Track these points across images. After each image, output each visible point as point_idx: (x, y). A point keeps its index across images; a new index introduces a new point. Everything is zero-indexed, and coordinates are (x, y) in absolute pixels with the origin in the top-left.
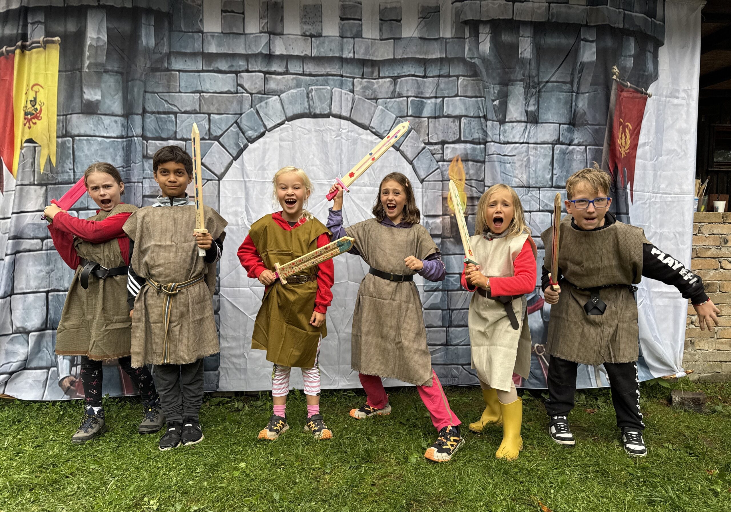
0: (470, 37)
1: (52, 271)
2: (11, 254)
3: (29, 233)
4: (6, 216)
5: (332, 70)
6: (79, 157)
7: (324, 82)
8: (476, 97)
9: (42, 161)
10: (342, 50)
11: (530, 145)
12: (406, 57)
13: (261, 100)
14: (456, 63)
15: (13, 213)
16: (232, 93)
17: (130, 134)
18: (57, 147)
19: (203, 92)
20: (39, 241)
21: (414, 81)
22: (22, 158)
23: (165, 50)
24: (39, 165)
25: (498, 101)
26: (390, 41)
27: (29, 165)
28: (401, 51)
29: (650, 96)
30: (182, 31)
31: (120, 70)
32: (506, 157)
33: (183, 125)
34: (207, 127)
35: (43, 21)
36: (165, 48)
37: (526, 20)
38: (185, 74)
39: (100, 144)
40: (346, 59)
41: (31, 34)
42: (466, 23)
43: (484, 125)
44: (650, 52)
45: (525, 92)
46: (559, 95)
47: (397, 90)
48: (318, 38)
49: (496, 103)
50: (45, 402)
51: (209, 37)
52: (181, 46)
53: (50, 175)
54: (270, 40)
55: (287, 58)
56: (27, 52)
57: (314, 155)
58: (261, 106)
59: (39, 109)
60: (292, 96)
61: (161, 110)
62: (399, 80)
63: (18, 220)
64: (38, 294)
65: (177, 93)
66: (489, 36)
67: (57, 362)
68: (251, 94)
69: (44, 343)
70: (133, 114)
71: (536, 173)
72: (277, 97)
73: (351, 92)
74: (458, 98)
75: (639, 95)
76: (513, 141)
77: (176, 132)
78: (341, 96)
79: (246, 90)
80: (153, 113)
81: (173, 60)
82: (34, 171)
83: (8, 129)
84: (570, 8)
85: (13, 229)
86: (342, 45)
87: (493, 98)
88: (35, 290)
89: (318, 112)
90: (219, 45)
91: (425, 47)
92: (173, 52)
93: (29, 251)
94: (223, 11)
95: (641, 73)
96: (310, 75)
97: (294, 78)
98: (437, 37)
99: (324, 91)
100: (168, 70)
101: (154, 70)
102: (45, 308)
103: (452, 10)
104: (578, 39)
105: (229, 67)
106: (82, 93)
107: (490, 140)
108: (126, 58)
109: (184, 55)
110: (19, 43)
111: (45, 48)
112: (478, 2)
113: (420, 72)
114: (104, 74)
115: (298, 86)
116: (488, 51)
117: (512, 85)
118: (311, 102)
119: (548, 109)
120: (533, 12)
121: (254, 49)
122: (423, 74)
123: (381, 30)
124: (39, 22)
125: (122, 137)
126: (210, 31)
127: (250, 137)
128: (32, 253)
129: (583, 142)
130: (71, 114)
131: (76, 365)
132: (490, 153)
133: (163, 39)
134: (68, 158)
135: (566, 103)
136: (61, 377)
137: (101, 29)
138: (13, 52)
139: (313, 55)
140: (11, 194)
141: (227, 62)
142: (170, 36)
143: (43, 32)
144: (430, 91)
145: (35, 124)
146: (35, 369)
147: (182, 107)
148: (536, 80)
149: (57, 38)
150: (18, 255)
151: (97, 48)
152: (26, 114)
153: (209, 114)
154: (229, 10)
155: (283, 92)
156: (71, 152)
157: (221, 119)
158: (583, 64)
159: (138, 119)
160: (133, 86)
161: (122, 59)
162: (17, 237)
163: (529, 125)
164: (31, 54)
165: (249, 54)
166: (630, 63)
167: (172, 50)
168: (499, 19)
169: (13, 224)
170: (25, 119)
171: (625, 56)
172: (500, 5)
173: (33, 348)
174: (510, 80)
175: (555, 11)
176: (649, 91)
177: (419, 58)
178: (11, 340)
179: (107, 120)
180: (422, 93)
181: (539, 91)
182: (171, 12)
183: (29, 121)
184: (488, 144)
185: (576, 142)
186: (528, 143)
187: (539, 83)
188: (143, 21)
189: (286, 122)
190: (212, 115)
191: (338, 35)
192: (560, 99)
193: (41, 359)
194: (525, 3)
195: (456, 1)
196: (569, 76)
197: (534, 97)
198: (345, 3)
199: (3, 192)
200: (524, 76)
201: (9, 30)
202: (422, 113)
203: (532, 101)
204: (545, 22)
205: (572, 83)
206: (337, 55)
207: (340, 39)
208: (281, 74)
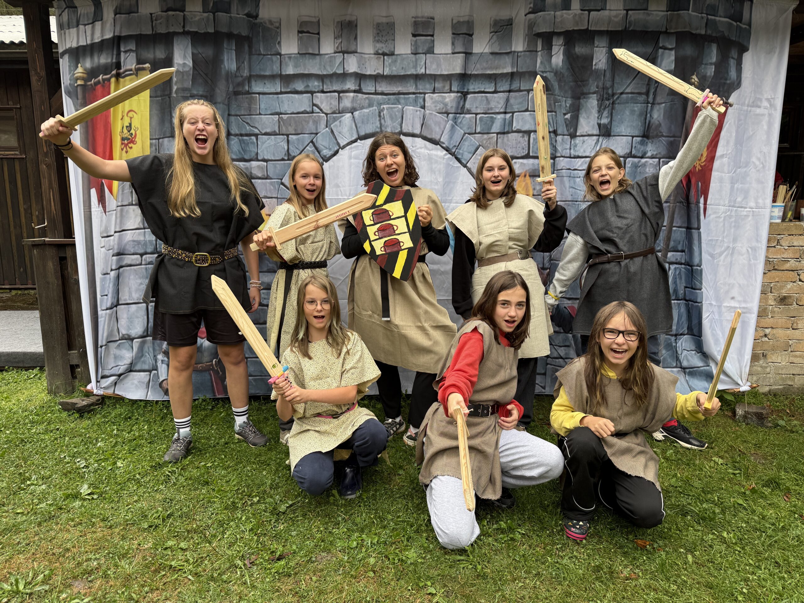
0: (542, 50)
2: (116, 269)
3: (130, 249)
4: (109, 234)
5: (404, 90)
7: (396, 101)
10: (414, 67)
12: (476, 73)
13: (335, 119)
14: (527, 77)
15: (115, 232)
16: (308, 113)
19: (281, 114)
20: (139, 256)
21: (484, 98)
23: (246, 73)
25: (569, 115)
26: (462, 55)
28: (472, 67)
29: (732, 106)
30: (261, 54)
31: (205, 94)
32: (575, 172)
33: (264, 146)
34: (286, 147)
35: (134, 49)
36: (246, 70)
37: (602, 29)
38: (265, 96)
40: (418, 75)
41: (124, 62)
42: (539, 35)
43: (554, 140)
44: (733, 58)
45: (598, 104)
46: (634, 107)
47: (467, 106)
48: (390, 57)
49: (568, 116)
50: (148, 401)
51: (287, 59)
52: (260, 69)
54: (344, 59)
55: (360, 77)
56: (121, 80)
58: (336, 126)
59: (134, 134)
60: (364, 115)
61: (243, 132)
62: (468, 96)
63: (120, 238)
64: (139, 305)
65: (257, 115)
66: (562, 48)
67: (157, 366)
68: (326, 114)
69: (146, 349)
72: (351, 114)
73: (422, 108)
74: (528, 113)
76: (584, 155)
77: (257, 154)
78: (412, 114)
79: (321, 110)
80: (236, 135)
81: (253, 83)
83: (107, 154)
84: (649, 15)
85: (116, 247)
86: (415, 62)
87: (565, 112)
88: (137, 302)
90: (296, 66)
91: (496, 62)
92: (254, 76)
93: (130, 265)
94: (299, 32)
95: (723, 81)
96: (383, 94)
97: (367, 98)
98: (509, 51)
99: (396, 109)
100: (248, 93)
101: (236, 93)
102: (146, 317)
103: (525, 22)
104: (656, 48)
105: (305, 87)
107: (559, 155)
108: (209, 81)
109: (262, 78)
110: (114, 72)
111: (137, 75)
112: (553, 13)
113: (489, 88)
115: (371, 105)
117: (584, 98)
118: (382, 121)
119: (621, 121)
120: (610, 21)
121: (329, 70)
122: (493, 90)
123: (453, 44)
124: (131, 51)
126: (287, 53)
127: (325, 156)
128: (132, 267)
129: (656, 155)
130: (163, 138)
132: (559, 168)
133: (243, 62)
135: (640, 115)
136: (161, 379)
137: (187, 55)
138: (109, 80)
139: (385, 74)
140: (113, 214)
141: (303, 82)
142: (250, 59)
143: (134, 61)
144: (500, 106)
145: (131, 148)
146: (140, 371)
147: (263, 129)
148: (610, 91)
149: (147, 65)
150: (121, 270)
151: (183, 73)
152: (123, 139)
153: (288, 135)
154: (305, 30)
155: (355, 110)
157: (298, 139)
161: (206, 82)
162: (119, 254)
163: (601, 139)
164: (125, 81)
165: (324, 75)
166: (711, 70)
167: (252, 73)
168: (573, 30)
169: (116, 242)
170: (122, 144)
171: (706, 64)
172: (576, 15)
173: (137, 353)
174: (582, 94)
175: (632, 19)
176: (730, 101)
177: (489, 74)
178: (119, 346)
180: (492, 109)
182: (251, 35)
183: (126, 145)
184: (557, 159)
185: (649, 154)
187: (613, 95)
188: (225, 46)
189: (358, 141)
190: (290, 136)
191: (410, 52)
192: (634, 111)
193: (144, 362)
194: (602, 12)
195: (529, 13)
196: (645, 86)
197: (607, 109)
198: (417, 19)
199: (105, 212)
200: (597, 88)
201: (104, 59)
202: (491, 129)
203: (605, 114)
204: (622, 31)
205: (647, 94)
206: (409, 73)
207: (412, 56)
208: (354, 92)
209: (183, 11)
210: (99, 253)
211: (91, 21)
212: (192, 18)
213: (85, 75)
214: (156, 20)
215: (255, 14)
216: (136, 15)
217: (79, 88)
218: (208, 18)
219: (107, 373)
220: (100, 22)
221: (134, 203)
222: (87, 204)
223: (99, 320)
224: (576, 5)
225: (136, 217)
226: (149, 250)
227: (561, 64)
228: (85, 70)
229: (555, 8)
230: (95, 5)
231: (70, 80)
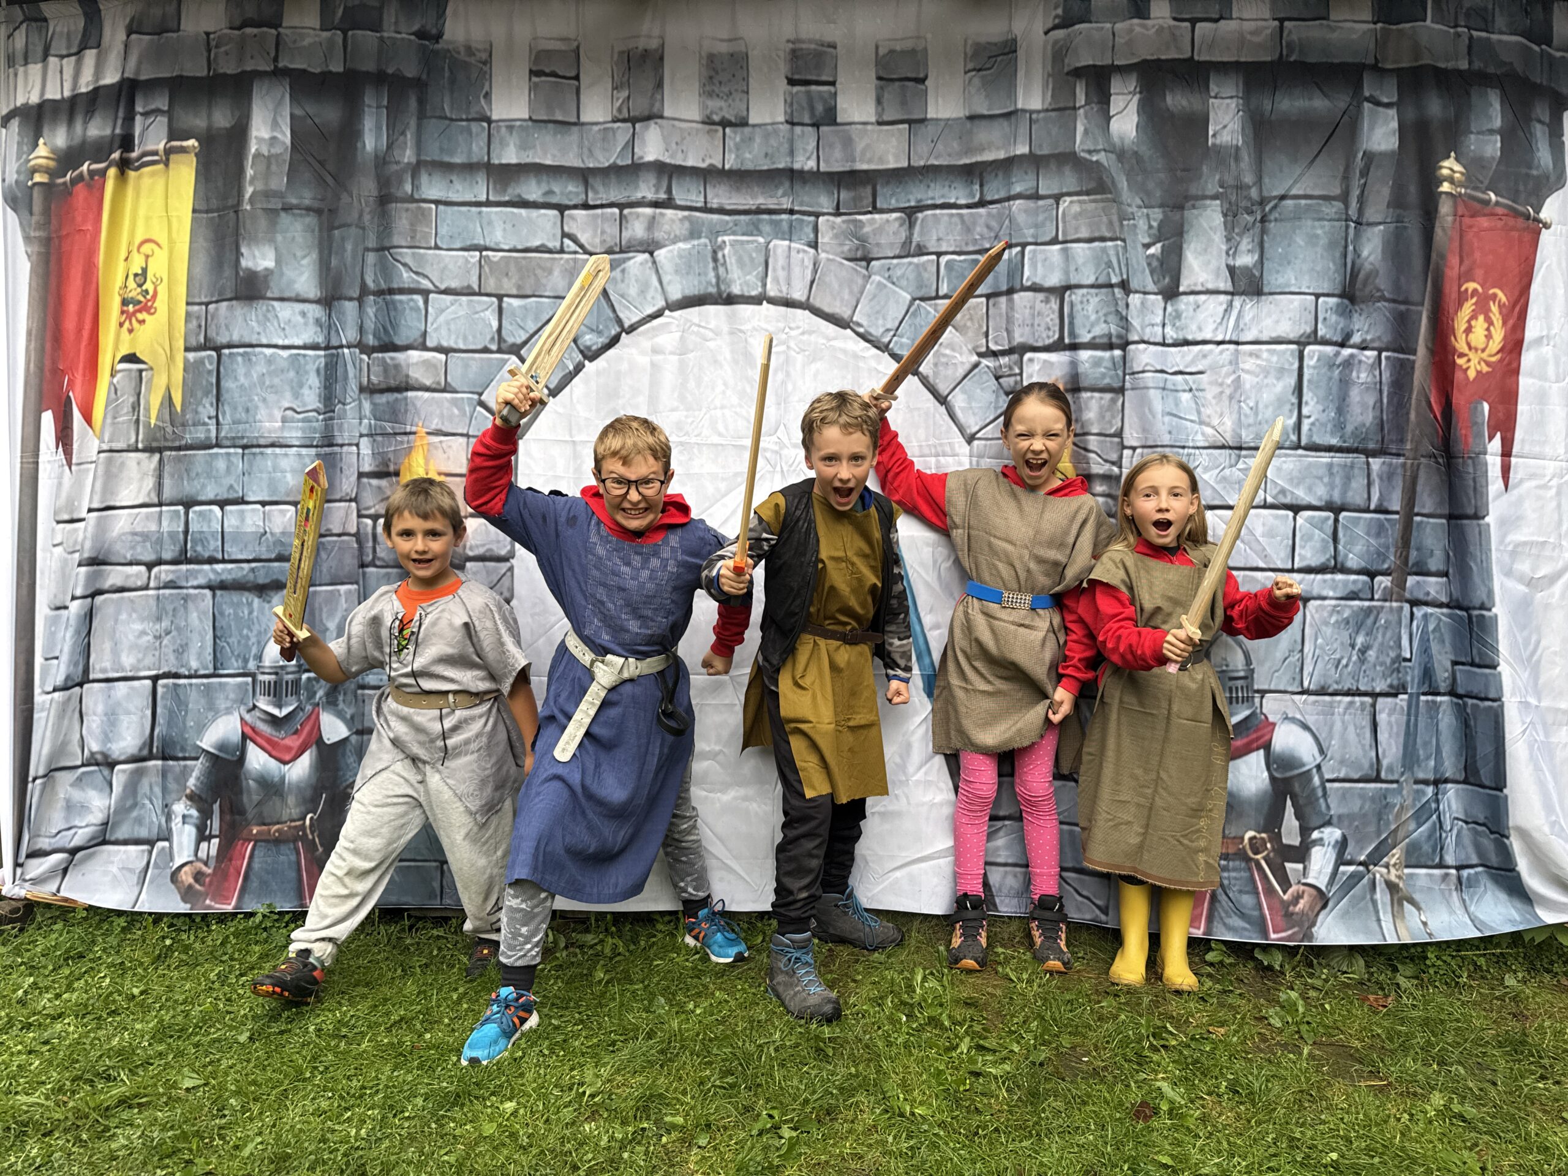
0: (1086, 104)
1: (168, 633)
2: (84, 597)
3: (123, 551)
4: (75, 516)
5: (770, 201)
6: (228, 391)
7: (751, 227)
8: (1103, 239)
9: (154, 401)
10: (792, 153)
11: (1241, 347)
12: (936, 163)
14: (1053, 166)
15: (90, 510)
16: (550, 251)
17: (334, 342)
18: (185, 370)
19: (487, 249)
20: (143, 568)
21: (956, 219)
22: (113, 395)
23: (409, 156)
24: (148, 410)
25: (1159, 245)
26: (901, 126)
27: (127, 408)
28: (925, 149)
29: (1547, 226)
30: (446, 118)
31: (317, 205)
32: (1179, 377)
33: (442, 319)
34: (495, 324)
35: (166, 108)
36: (408, 152)
37: (1225, 59)
38: (450, 209)
39: (270, 361)
40: (801, 172)
41: (142, 135)
42: (1078, 73)
43: (1122, 304)
44: (1540, 121)
45: (1225, 223)
46: (1313, 227)
47: (916, 238)
48: (739, 129)
49: (1155, 250)
50: (141, 914)
51: (503, 130)
52: (441, 150)
53: (169, 429)
54: (634, 134)
55: (670, 172)
56: (132, 174)
57: (725, 384)
58: (614, 280)
59: (151, 292)
60: (680, 257)
61: (395, 285)
62: (920, 215)
63: (101, 527)
64: (136, 683)
65: (430, 248)
66: (1136, 99)
67: (170, 830)
69: (144, 787)
70: (340, 298)
71: (1256, 414)
72: (646, 256)
73: (810, 246)
74: (1057, 246)
75: (1520, 222)
76: (1199, 338)
77: (424, 334)
78: (789, 257)
79: (581, 246)
80: (379, 293)
81: (424, 178)
82: (137, 421)
83: (86, 333)
84: (1333, 30)
85: (88, 545)
86: (791, 142)
87: (1147, 240)
88: (130, 674)
89: (736, 290)
90: (523, 147)
91: (982, 133)
92: (426, 163)
93: (122, 590)
94: (532, 73)
96: (721, 211)
97: (685, 218)
98: (1012, 109)
99: (752, 246)
100: (411, 200)
101: (384, 200)
102: (149, 713)
103: (1045, 48)
104: (1357, 99)
105: (544, 194)
106: (238, 254)
107: (1136, 338)
108: (330, 181)
109: (447, 168)
110: (116, 155)
111: (167, 163)
112: (1108, 25)
113: (967, 196)
114: (283, 214)
115: (694, 234)
116: (1135, 133)
117: (1194, 207)
118: (721, 270)
119: (1286, 261)
120: (1242, 41)
121: (601, 158)
122: (976, 200)
123: (879, 101)
124: (157, 112)
125: (315, 347)
126: (505, 117)
127: (589, 348)
128: (126, 594)
129: (1372, 340)
130: (217, 302)
131: (209, 839)
132: (1136, 369)
133: (403, 133)
134: (207, 395)
135: (1331, 245)
136: (178, 862)
137: (279, 120)
138: (103, 173)
139: (727, 167)
140: (88, 470)
141: (539, 183)
142: (419, 127)
143: (165, 131)
144: (992, 234)
145: (142, 322)
146: (126, 842)
147: (441, 282)
148: (1254, 193)
149: (192, 142)
150: (99, 599)
151: (269, 159)
152: (125, 302)
153: (500, 297)
154: (547, 70)
155: (659, 245)
156: (214, 381)
157: (525, 307)
158: (1369, 157)
159: (350, 307)
160: (343, 239)
161: (321, 181)
162: (96, 561)
163: (1237, 301)
164: (140, 177)
165: (589, 169)
166: (1493, 147)
167: (423, 158)
168: (1159, 60)
169: (89, 535)
170: (123, 312)
171: (1478, 133)
172: (1161, 29)
173: (123, 799)
174: (1187, 198)
175: (1294, 37)
176: (1544, 215)
177: (965, 165)
178: (80, 779)
179: (286, 311)
180: (974, 242)
181: (1263, 220)
182: (424, 77)
183: (130, 316)
184: (1132, 347)
185: (1356, 339)
186: (1237, 343)
187: (1262, 202)
188: (368, 99)
189: (667, 312)
190: (505, 299)
191: (782, 119)
192: (1317, 236)
193: (139, 821)
194: (1222, 22)
195: (1055, 27)
196: (1337, 183)
197: (1249, 234)
198: (798, 46)
199: (70, 465)
200: (1222, 187)
201: (98, 129)
203: (1245, 244)
204: (1272, 62)
205: (1344, 198)
206: (781, 166)
207: (788, 127)
208: (656, 204)
209: (277, 25)
210: (48, 560)
211: (74, 50)
212: (295, 41)
213: (52, 164)
214: (217, 47)
215: (434, 31)
216: (174, 35)
217: (36, 193)
218: (331, 42)
219: (44, 843)
220: (94, 51)
221: (140, 446)
222: (31, 445)
223: (36, 716)
224: (1161, 12)
225: (142, 479)
226: (167, 555)
228: (53, 151)
229: (1114, 15)
230: (86, 14)
231: (18, 172)
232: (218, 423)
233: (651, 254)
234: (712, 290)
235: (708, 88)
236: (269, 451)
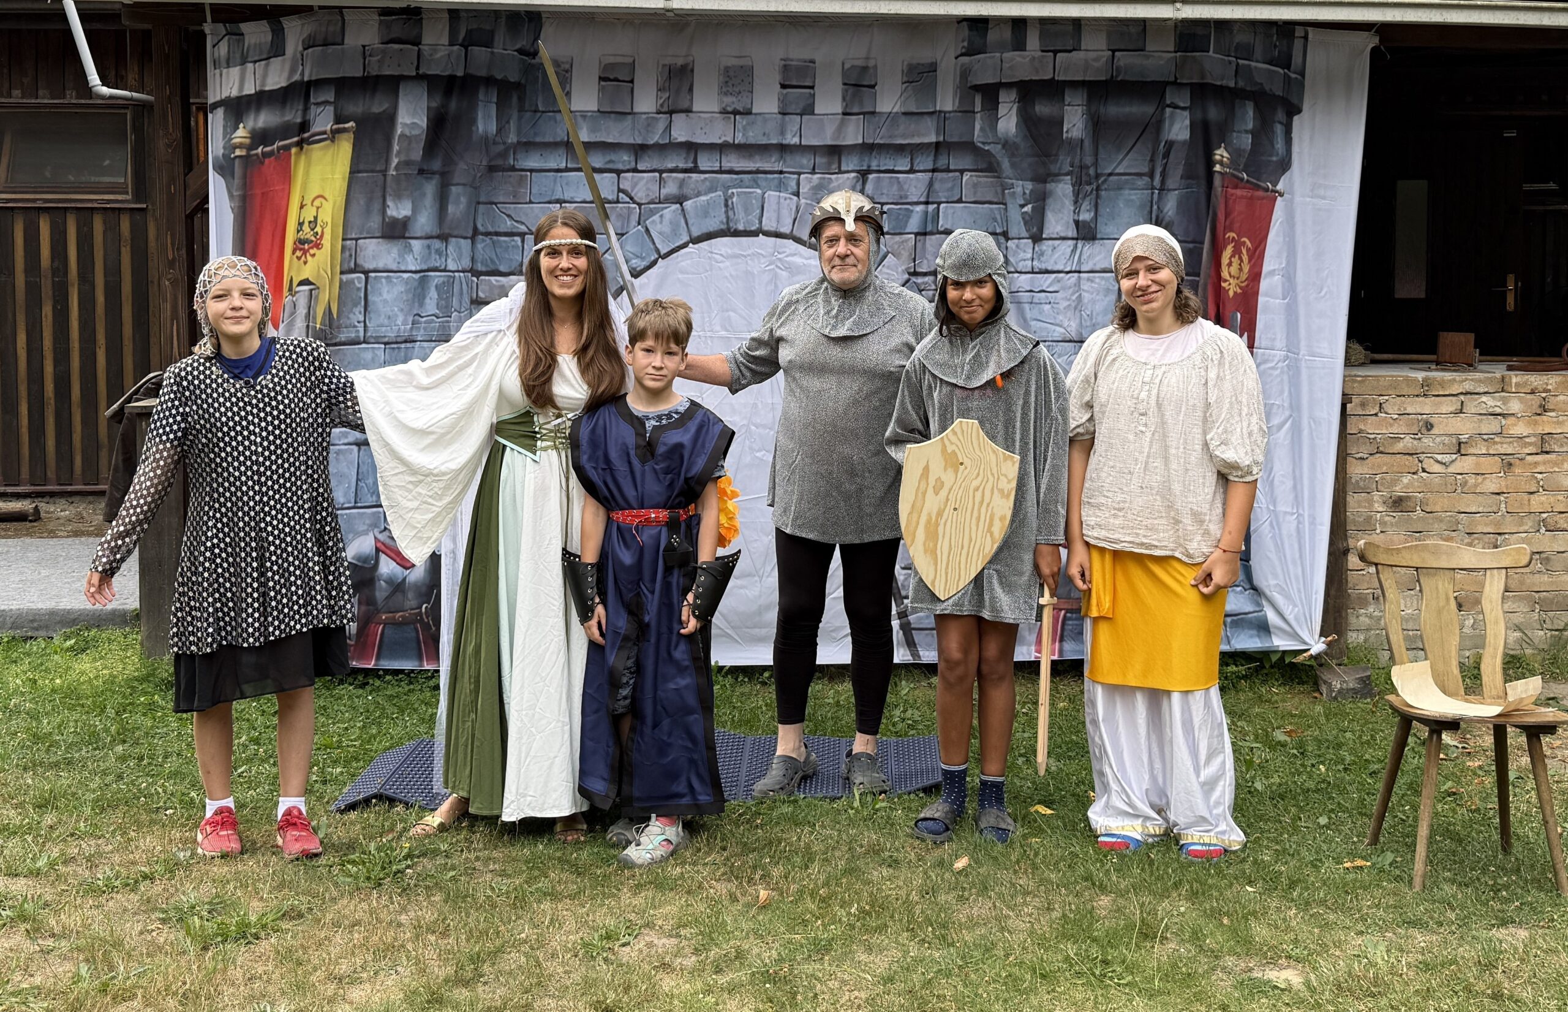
0: (983, 109)
5: (766, 165)
6: (374, 302)
7: (752, 183)
8: (991, 203)
9: (320, 312)
10: (782, 133)
11: (1082, 275)
12: (882, 142)
13: (652, 213)
14: (959, 149)
16: (609, 202)
17: (453, 267)
18: (340, 287)
21: (893, 180)
22: (293, 309)
23: (512, 138)
24: (314, 316)
25: (1030, 206)
26: (859, 116)
27: (301, 318)
28: (875, 132)
29: (1281, 195)
30: (538, 111)
32: (1043, 294)
35: (332, 100)
36: (511, 136)
37: (1076, 79)
38: (538, 174)
39: (408, 281)
40: (789, 146)
41: (315, 119)
42: (977, 88)
44: (1278, 123)
45: (1073, 191)
46: (1131, 193)
48: (745, 116)
49: (1028, 208)
51: (579, 118)
52: (536, 133)
53: (330, 330)
54: (671, 121)
55: (695, 148)
56: (308, 148)
58: (654, 222)
59: (320, 234)
60: (701, 205)
61: (501, 230)
62: (870, 176)
65: (526, 203)
66: (1015, 107)
68: (640, 205)
70: (456, 237)
71: (1091, 319)
72: (678, 205)
73: (794, 194)
74: (962, 205)
75: (1263, 193)
76: (1056, 268)
78: (779, 203)
79: (631, 198)
80: (488, 234)
81: (523, 154)
82: (306, 324)
84: (1148, 57)
86: (782, 125)
87: (1022, 202)
89: (741, 227)
90: (593, 130)
91: (913, 126)
92: (524, 143)
94: (601, 79)
95: (1265, 157)
96: (730, 172)
97: (706, 178)
98: (931, 110)
99: (752, 195)
100: (513, 169)
101: (492, 169)
103: (955, 69)
104: (1162, 105)
105: (608, 163)
106: (384, 206)
109: (540, 146)
110: (297, 136)
111: (333, 141)
112: (998, 55)
113: (902, 165)
114: (419, 177)
115: (712, 189)
116: (1014, 130)
117: (1053, 181)
118: (731, 213)
119: (1112, 218)
120: (1087, 67)
121: (648, 137)
122: (908, 168)
123: (844, 100)
124: (326, 102)
125: (439, 270)
126: (580, 109)
127: (634, 269)
130: (364, 238)
133: (508, 122)
134: (356, 305)
135: (1142, 207)
137: (419, 110)
138: (288, 149)
139: (736, 142)
141: (603, 155)
142: (520, 118)
143: (331, 118)
144: (918, 192)
145: (313, 256)
148: (1092, 171)
149: (351, 124)
151: (410, 138)
152: (301, 242)
154: (612, 77)
155: (687, 199)
156: (362, 295)
158: (1170, 144)
159: (464, 243)
160: (458, 194)
163: (1080, 244)
164: (312, 151)
165: (639, 145)
166: (1247, 141)
167: (522, 140)
168: (1031, 81)
170: (299, 249)
171: (1239, 132)
172: (1034, 58)
174: (1049, 175)
175: (1122, 63)
177: (901, 144)
179: (417, 246)
180: (906, 196)
182: (523, 81)
183: (305, 252)
186: (1079, 272)
187: (1098, 176)
188: (481, 96)
189: (690, 245)
191: (776, 111)
192: (1132, 201)
194: (1074, 53)
195: (962, 55)
196: (1146, 164)
197: (1088, 199)
198: (789, 63)
200: (1072, 166)
202: (906, 226)
203: (1086, 205)
204: (1106, 81)
205: (1151, 175)
206: (774, 142)
207: (780, 116)
208: (685, 171)
209: (418, 43)
211: (265, 57)
212: (431, 55)
213: (249, 142)
214: (371, 55)
215: (531, 51)
216: (340, 47)
217: (237, 161)
218: (456, 54)
220: (279, 59)
224: (1033, 43)
227: (1013, 130)
228: (250, 132)
229: (1002, 48)
231: (223, 148)
232: (365, 326)
233: (681, 204)
234: (724, 227)
235: (724, 90)
236: (403, 346)
